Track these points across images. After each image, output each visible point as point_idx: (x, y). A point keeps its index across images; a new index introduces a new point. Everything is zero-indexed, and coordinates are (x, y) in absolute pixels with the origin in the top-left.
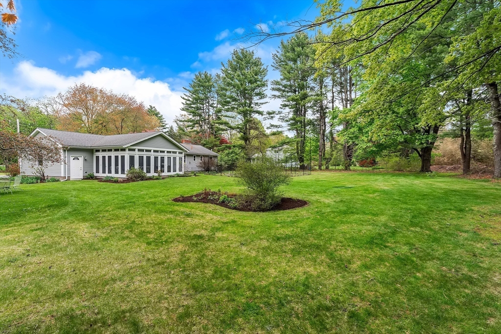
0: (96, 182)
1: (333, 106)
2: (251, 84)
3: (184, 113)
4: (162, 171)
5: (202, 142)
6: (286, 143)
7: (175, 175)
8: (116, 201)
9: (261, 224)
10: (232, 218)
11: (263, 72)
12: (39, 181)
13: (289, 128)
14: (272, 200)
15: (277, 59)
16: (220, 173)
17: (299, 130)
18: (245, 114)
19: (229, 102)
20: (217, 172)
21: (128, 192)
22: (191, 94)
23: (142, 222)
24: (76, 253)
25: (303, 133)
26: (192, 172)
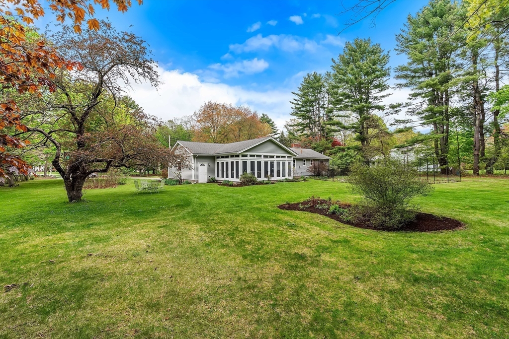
0: (216, 185)
1: (498, 85)
2: (368, 76)
3: (294, 117)
4: (272, 176)
5: (312, 145)
6: (418, 141)
7: (284, 179)
8: (227, 204)
9: (385, 250)
10: (344, 235)
11: (385, 60)
12: (178, 183)
13: (423, 122)
14: (402, 216)
15: (403, 39)
16: (332, 178)
17: (439, 123)
18: (361, 111)
19: (341, 101)
20: (329, 177)
21: (239, 196)
22: (300, 97)
23: (244, 230)
24: (180, 256)
25: (445, 127)
26: (302, 177)
